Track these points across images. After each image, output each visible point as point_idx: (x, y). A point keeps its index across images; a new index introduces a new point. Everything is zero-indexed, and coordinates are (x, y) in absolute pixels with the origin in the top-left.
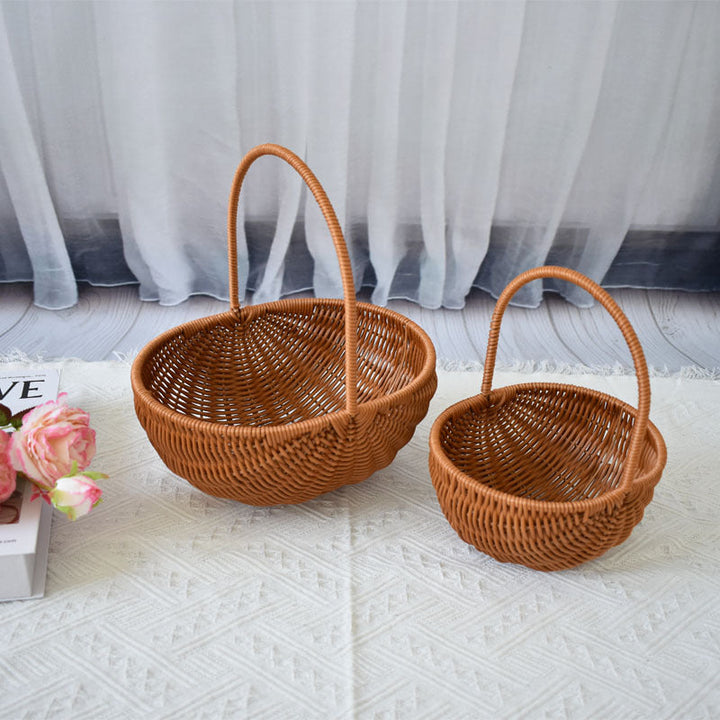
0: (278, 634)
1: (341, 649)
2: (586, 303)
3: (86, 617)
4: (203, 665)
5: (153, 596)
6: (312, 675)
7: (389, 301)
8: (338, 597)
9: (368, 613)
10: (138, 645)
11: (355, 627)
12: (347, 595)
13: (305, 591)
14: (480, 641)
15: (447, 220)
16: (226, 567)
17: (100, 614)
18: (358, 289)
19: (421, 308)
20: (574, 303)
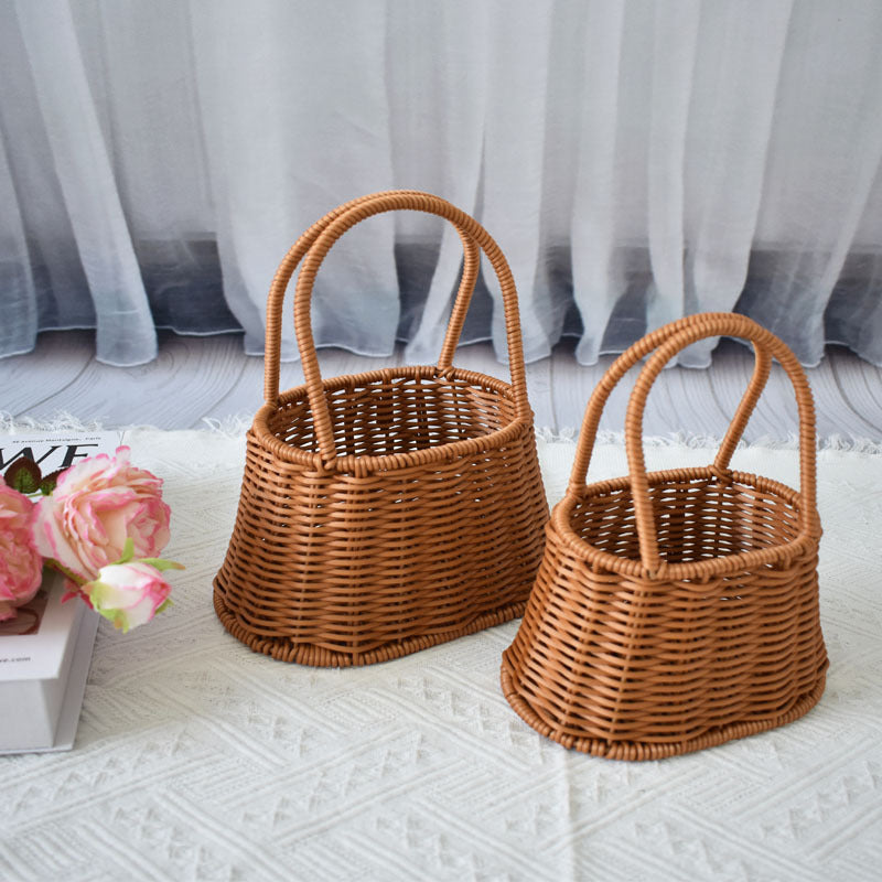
0: (447, 816)
1: (553, 843)
3: (138, 781)
4: (324, 863)
5: (247, 752)
7: (601, 356)
8: (544, 761)
9: (596, 785)
10: (218, 828)
11: (575, 808)
13: (490, 749)
14: (783, 832)
15: (686, 242)
16: (364, 712)
17: (162, 776)
18: (556, 341)
20: (871, 361)
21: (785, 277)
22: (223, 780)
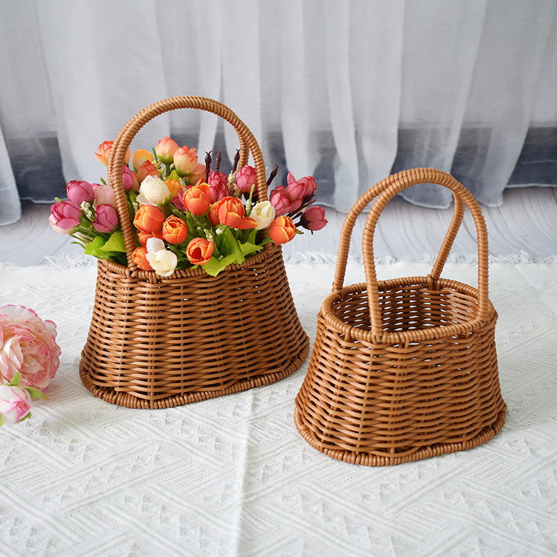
2: (495, 202)
4: (89, 524)
5: (51, 461)
6: (198, 532)
8: (233, 458)
9: (262, 472)
11: (248, 485)
12: (243, 455)
13: (201, 454)
14: (374, 498)
15: (356, 125)
16: (126, 433)
19: (337, 212)
20: (484, 202)
21: (422, 147)
22: (34, 477)
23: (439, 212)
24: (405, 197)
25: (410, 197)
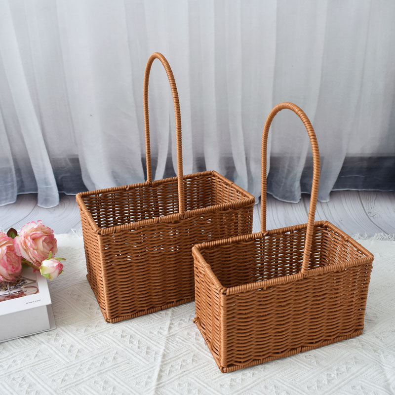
0: (118, 380)
1: (149, 389)
2: (326, 200)
3: (21, 368)
5: (58, 357)
8: (155, 360)
9: (169, 369)
10: (43, 384)
11: (160, 377)
12: (160, 359)
13: (138, 357)
14: (226, 387)
15: (246, 154)
16: (100, 343)
17: (29, 366)
21: (284, 167)
23: (293, 205)
24: (274, 196)
25: (277, 196)
